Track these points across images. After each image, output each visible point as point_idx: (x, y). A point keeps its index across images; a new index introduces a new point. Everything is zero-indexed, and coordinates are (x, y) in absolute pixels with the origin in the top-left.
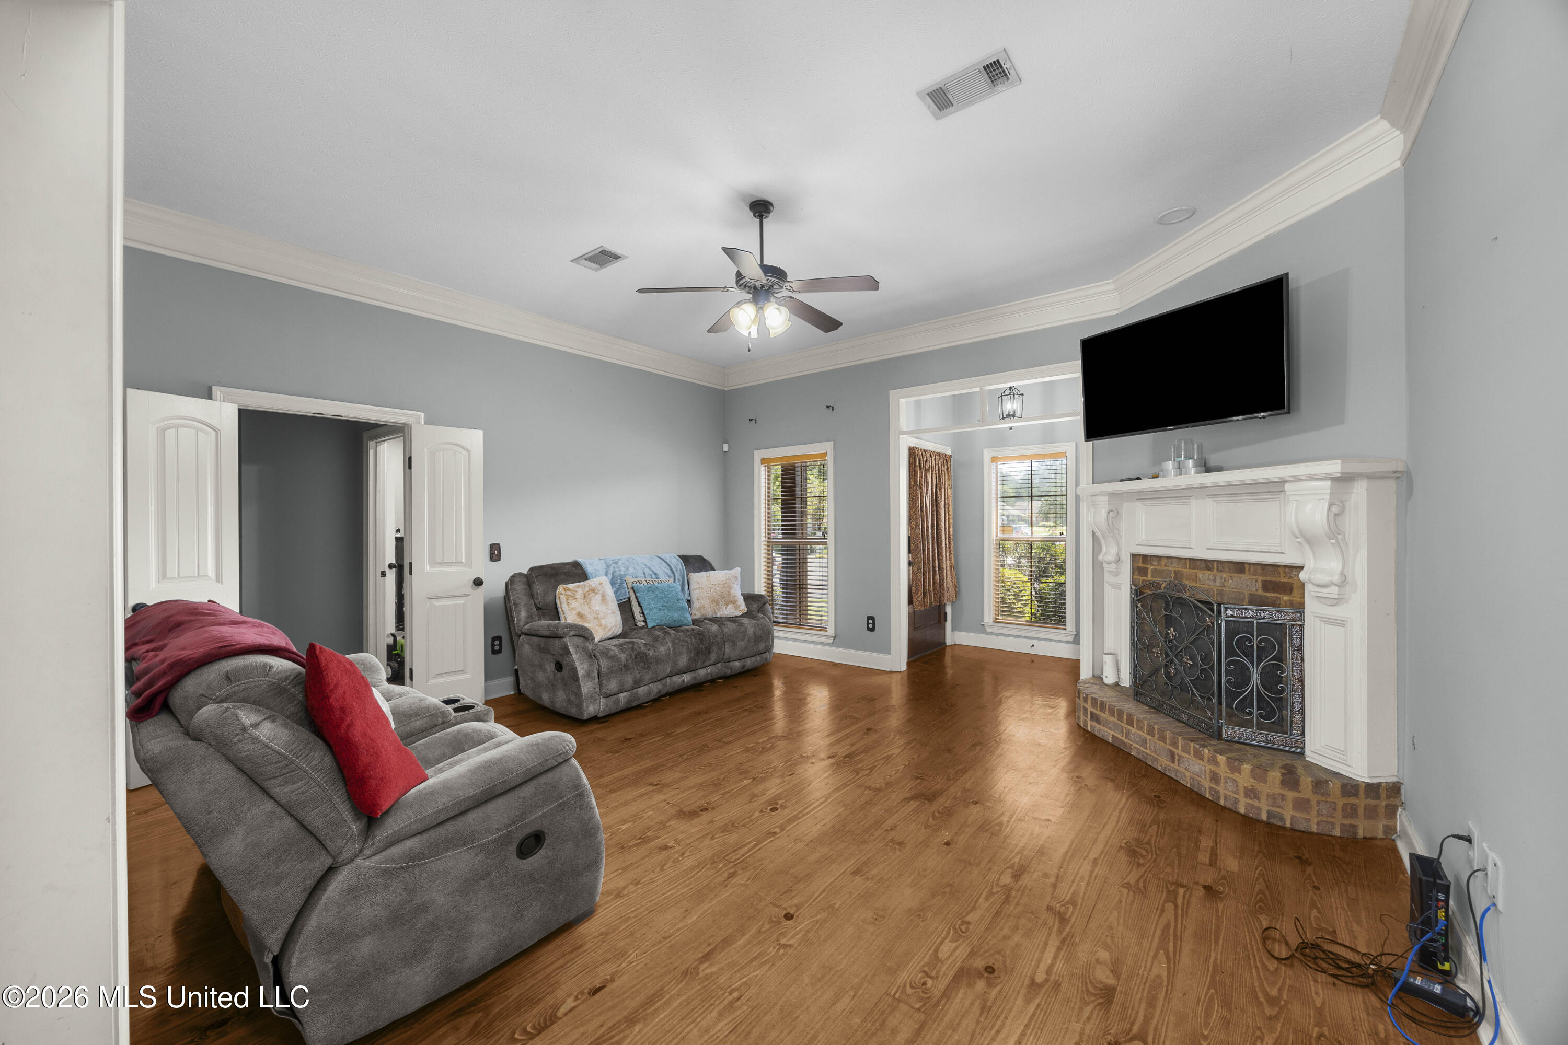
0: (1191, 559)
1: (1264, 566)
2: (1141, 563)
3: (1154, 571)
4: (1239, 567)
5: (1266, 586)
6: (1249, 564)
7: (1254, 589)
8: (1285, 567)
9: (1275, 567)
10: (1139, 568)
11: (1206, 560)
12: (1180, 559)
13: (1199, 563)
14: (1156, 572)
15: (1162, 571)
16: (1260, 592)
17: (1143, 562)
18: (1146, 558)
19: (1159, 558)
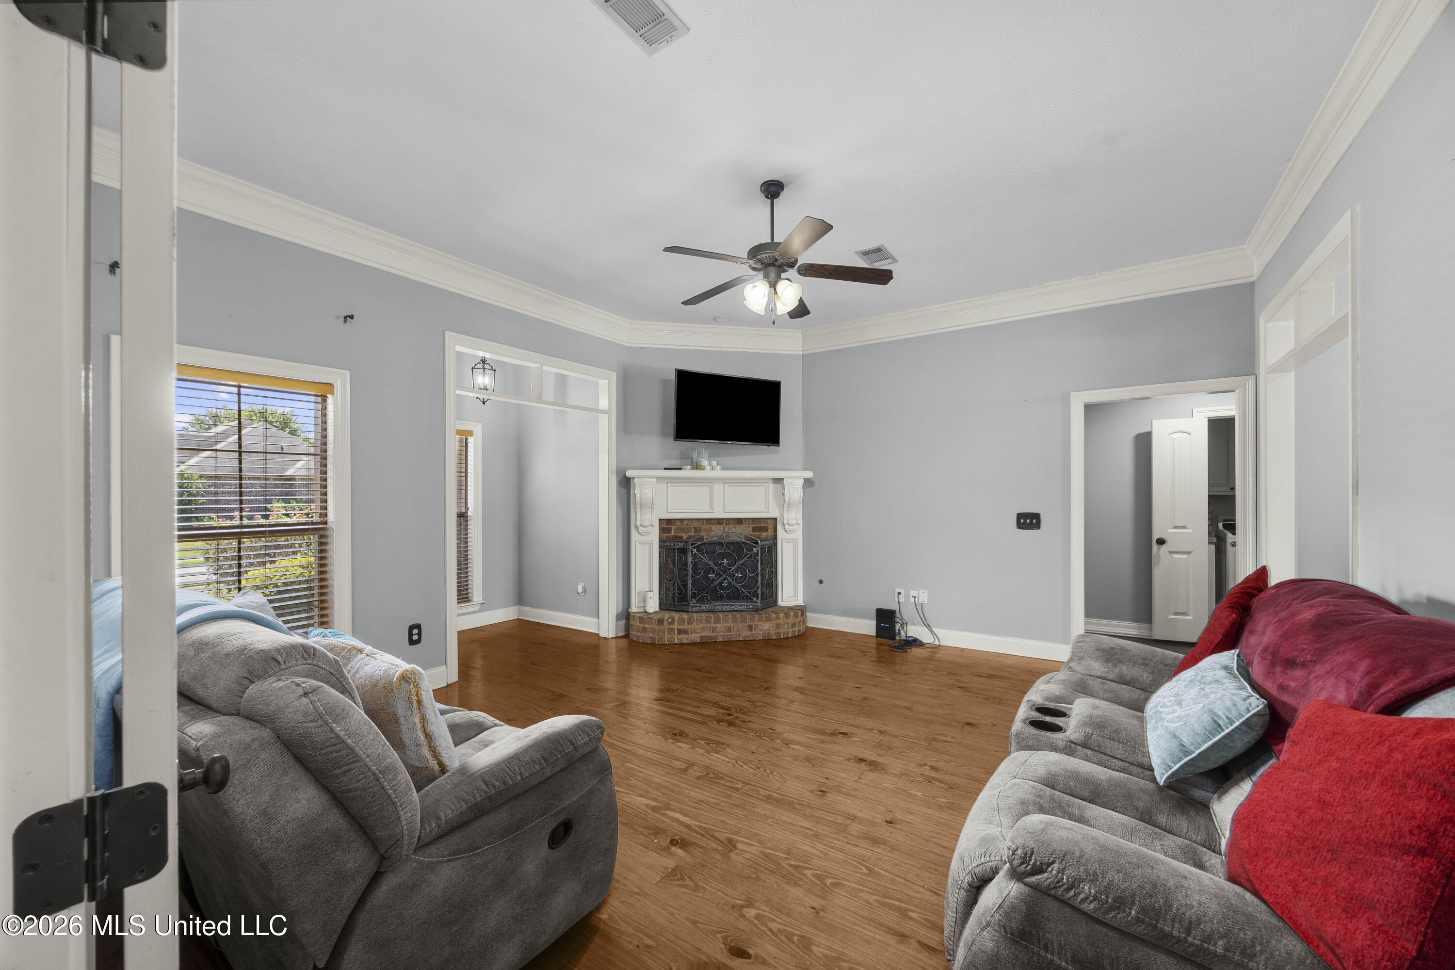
0: (706, 519)
1: (753, 519)
2: (666, 525)
3: (676, 529)
4: (740, 521)
5: (754, 530)
6: (745, 519)
7: (748, 532)
8: (764, 519)
9: (759, 519)
10: (665, 528)
11: (718, 519)
12: (699, 520)
13: (713, 521)
14: (678, 530)
15: (684, 528)
16: (751, 533)
17: (667, 524)
18: (669, 521)
19: (682, 520)
